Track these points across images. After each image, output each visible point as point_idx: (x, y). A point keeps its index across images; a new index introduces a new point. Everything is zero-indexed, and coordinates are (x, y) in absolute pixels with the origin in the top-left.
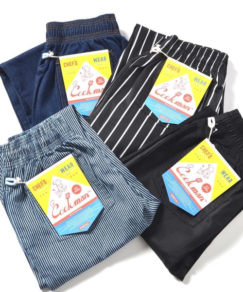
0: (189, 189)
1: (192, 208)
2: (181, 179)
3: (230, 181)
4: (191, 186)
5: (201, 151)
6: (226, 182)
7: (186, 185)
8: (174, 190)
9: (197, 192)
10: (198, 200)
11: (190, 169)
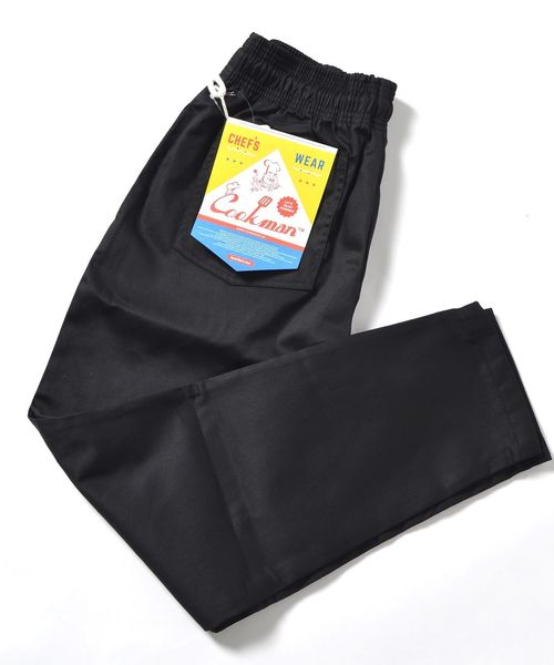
0: (256, 228)
1: (286, 258)
2: (230, 220)
3: (321, 166)
4: (257, 221)
5: (233, 147)
6: (315, 172)
7: (247, 225)
8: (230, 247)
9: (276, 224)
10: (286, 238)
11: (235, 192)
